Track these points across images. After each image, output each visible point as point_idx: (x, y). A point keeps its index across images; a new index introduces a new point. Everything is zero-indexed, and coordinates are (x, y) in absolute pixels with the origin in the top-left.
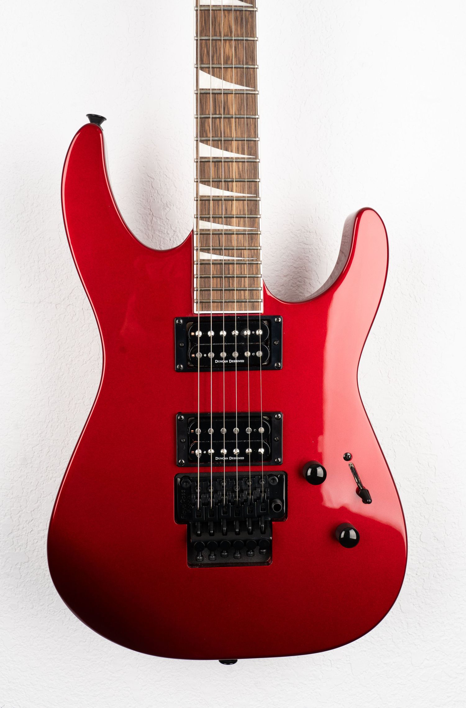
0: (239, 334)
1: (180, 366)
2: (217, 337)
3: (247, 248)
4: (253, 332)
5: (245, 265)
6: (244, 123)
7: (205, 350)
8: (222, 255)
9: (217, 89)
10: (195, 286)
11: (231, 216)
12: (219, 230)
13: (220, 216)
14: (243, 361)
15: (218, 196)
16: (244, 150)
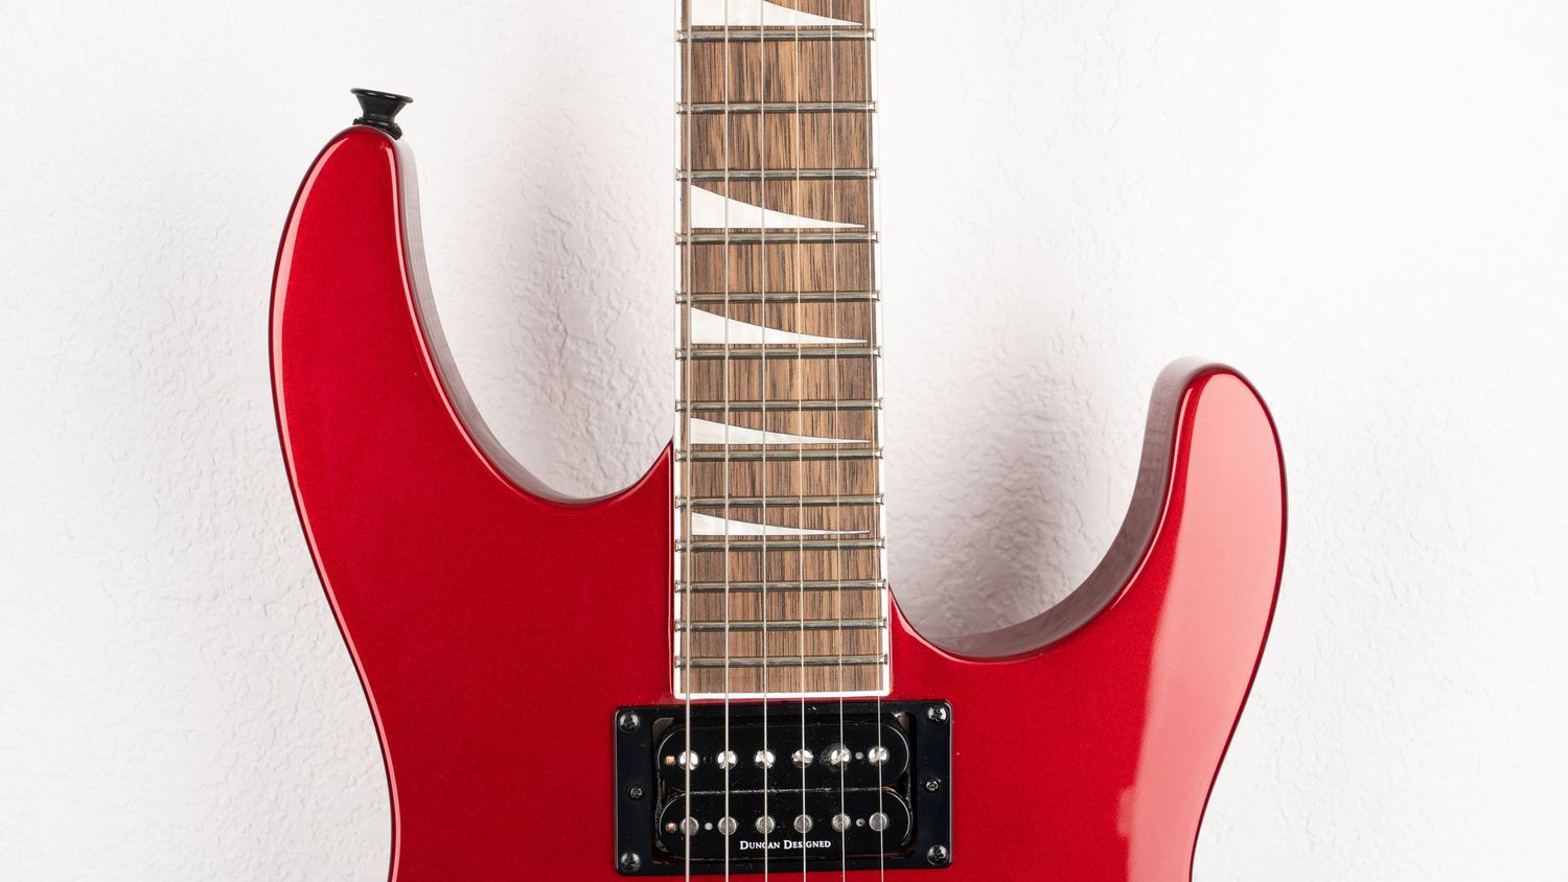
0: (815, 760)
1: (632, 858)
2: (747, 772)
3: (838, 501)
4: (859, 756)
5: (834, 552)
6: (829, 126)
7: (708, 810)
8: (762, 523)
9: (747, 29)
10: (677, 616)
11: (788, 404)
12: (750, 447)
13: (756, 405)
14: (827, 844)
15: (749, 346)
16: (829, 208)
